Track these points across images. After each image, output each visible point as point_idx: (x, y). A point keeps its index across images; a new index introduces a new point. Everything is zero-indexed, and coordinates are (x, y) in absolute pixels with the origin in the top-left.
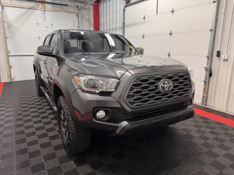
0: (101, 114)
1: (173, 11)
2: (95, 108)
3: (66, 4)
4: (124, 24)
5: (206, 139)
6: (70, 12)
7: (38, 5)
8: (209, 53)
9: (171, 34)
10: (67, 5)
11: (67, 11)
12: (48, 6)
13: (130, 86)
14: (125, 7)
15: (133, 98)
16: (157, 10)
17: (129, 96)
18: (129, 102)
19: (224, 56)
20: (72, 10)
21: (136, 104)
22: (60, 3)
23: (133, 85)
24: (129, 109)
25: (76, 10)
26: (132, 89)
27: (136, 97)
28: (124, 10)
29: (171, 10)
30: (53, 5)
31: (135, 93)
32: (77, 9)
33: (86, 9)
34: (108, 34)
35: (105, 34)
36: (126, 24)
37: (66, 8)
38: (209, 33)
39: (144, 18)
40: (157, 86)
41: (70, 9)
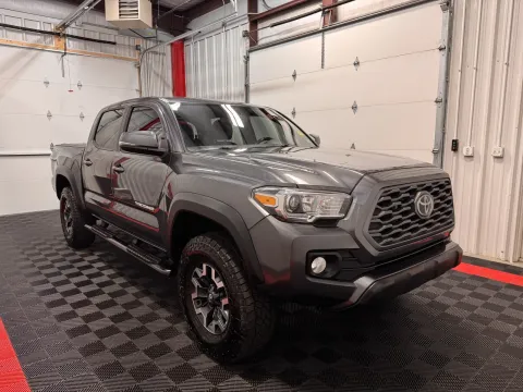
0: (319, 265)
1: (356, 64)
2: (310, 252)
3: (112, 40)
4: (247, 86)
5: (472, 308)
6: (121, 58)
7: (48, 39)
8: (436, 145)
9: (354, 108)
10: (114, 43)
11: (115, 57)
12: (71, 44)
13: (375, 205)
14: (250, 51)
15: (381, 230)
16: (323, 61)
17: (373, 226)
18: (374, 238)
19: (464, 149)
20: (127, 53)
21: (384, 241)
22: (97, 38)
23: (379, 204)
24: (374, 252)
25: (134, 55)
26: (377, 211)
27: (384, 227)
28: (247, 58)
29: (354, 61)
30: (82, 43)
31: (383, 218)
32: (137, 52)
33: (156, 53)
34: (229, 106)
35: (223, 106)
36: (251, 86)
37: (111, 48)
38: (434, 107)
39: (294, 76)
40: (413, 205)
41: (121, 52)
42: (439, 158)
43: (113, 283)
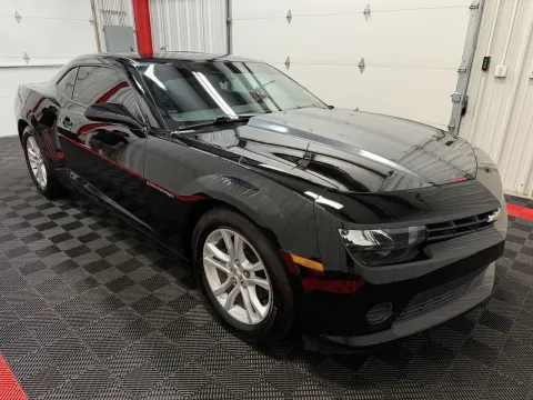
8: (463, 61)
9: (367, 13)
38: (468, 14)
42: (465, 79)
43: (81, 225)
